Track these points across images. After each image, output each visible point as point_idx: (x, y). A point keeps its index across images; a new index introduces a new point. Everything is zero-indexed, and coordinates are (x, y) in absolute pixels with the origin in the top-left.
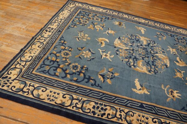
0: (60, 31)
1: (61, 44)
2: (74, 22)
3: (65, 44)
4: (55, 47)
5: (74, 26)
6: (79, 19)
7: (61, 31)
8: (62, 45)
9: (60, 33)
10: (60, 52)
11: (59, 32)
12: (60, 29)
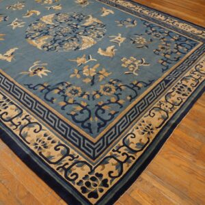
0: (167, 82)
1: (168, 61)
2: (134, 94)
3: (162, 60)
4: (178, 59)
5: (135, 86)
6: (116, 102)
7: (164, 82)
8: (168, 59)
9: (167, 79)
10: (172, 52)
11: (169, 81)
12: (165, 87)
